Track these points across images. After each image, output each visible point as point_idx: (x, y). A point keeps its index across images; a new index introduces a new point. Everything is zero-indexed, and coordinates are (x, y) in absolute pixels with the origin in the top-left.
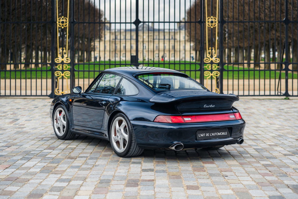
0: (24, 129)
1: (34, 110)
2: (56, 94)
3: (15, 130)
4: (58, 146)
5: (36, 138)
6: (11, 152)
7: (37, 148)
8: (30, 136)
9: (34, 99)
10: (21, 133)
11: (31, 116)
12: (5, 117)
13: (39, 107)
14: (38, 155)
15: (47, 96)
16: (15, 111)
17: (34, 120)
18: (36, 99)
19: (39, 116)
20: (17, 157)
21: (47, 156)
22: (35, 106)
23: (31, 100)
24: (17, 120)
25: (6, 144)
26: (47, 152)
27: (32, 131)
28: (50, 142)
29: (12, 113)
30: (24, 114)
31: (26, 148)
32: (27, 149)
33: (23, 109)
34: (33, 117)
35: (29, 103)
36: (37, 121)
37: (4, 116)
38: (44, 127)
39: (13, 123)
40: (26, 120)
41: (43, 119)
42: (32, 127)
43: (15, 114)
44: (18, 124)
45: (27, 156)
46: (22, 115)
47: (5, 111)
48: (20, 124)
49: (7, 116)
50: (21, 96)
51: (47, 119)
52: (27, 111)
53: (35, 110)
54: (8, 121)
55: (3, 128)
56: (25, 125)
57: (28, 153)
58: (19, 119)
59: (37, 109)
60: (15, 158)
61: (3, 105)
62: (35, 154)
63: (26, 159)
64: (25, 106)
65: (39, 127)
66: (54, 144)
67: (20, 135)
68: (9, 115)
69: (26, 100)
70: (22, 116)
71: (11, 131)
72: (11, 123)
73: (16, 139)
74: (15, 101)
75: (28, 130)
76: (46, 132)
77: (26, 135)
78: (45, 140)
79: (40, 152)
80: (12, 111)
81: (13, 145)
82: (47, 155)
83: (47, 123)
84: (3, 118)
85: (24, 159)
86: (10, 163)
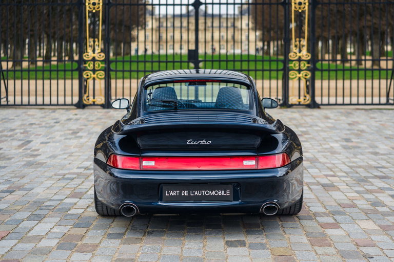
0: (38, 158)
1: (52, 127)
2: (85, 102)
3: (25, 159)
4: (88, 191)
5: (55, 175)
6: (14, 204)
7: (55, 194)
8: (45, 171)
9: (54, 109)
10: (33, 166)
11: (50, 136)
12: (12, 138)
13: (61, 122)
14: (55, 210)
15: (72, 105)
16: (27, 128)
17: (54, 142)
18: (57, 109)
19: (61, 136)
20: (21, 213)
21: (69, 212)
22: (55, 121)
23: (50, 111)
24: (29, 142)
25: (7, 186)
26: (70, 204)
27: (48, 161)
28: (75, 183)
29: (22, 131)
30: (39, 133)
31: (38, 194)
32: (39, 197)
33: (38, 124)
34: (52, 138)
35: (48, 115)
36: (58, 144)
37: (11, 136)
38: (67, 153)
39: (23, 147)
40: (42, 143)
41: (67, 141)
42: (51, 155)
43: (27, 133)
44: (30, 149)
45: (38, 212)
46: (37, 135)
47: (13, 128)
48: (33, 148)
49: (15, 136)
50: (36, 105)
51: (72, 141)
52: (44, 128)
53: (54, 126)
54: (16, 143)
55: (8, 155)
56: (40, 151)
57: (39, 204)
58: (32, 141)
59: (58, 124)
60: (18, 216)
61: (10, 118)
62: (51, 208)
63: (36, 218)
64: (41, 120)
65: (60, 155)
66: (80, 187)
67: (32, 168)
68: (19, 134)
69: (43, 111)
70: (37, 137)
71: (19, 161)
72: (20, 147)
73: (24, 177)
74: (29, 113)
75: (44, 160)
76: (70, 163)
77: (39, 169)
78: (68, 179)
79: (59, 202)
80: (23, 127)
81: (19, 188)
82: (69, 209)
83: (72, 147)
84: (9, 139)
85: (32, 217)
86: (10, 228)
